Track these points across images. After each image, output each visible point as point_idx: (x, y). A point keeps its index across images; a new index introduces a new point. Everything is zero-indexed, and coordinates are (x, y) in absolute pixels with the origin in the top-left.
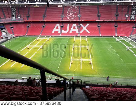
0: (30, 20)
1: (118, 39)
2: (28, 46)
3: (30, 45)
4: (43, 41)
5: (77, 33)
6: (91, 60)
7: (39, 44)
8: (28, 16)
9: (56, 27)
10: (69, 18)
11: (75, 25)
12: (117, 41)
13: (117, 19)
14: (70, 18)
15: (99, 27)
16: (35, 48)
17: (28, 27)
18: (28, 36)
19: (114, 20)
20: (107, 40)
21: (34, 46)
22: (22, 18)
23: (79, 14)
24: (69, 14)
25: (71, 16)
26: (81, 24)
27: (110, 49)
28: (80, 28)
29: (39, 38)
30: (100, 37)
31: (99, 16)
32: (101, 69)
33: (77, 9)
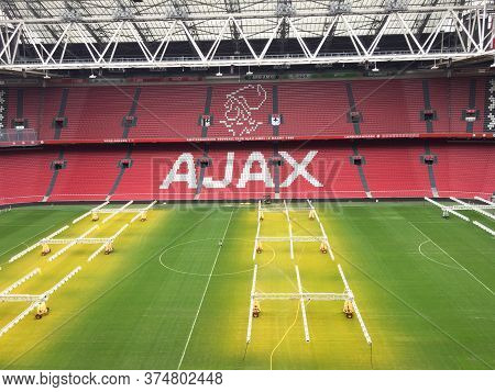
0: (67, 137)
1: (447, 209)
2: (45, 243)
3: (54, 238)
5: (269, 189)
6: (351, 295)
7: (100, 235)
8: (59, 124)
9: (177, 166)
10: (235, 127)
11: (256, 156)
13: (430, 129)
14: (238, 129)
15: (358, 162)
16: (81, 252)
17: (58, 167)
18: (55, 203)
19: (417, 136)
20: (402, 215)
21: (71, 243)
22: (32, 131)
23: (275, 112)
24: (232, 114)
25: (239, 120)
26: (284, 155)
27: (423, 248)
28: (279, 169)
29: (102, 211)
30: (369, 204)
31: (354, 120)
33: (263, 94)
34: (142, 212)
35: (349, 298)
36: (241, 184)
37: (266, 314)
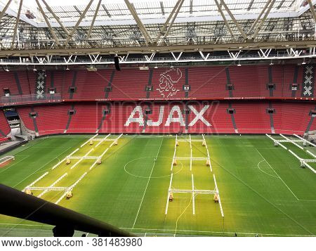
0: (77, 97)
1: (277, 142)
2: (68, 158)
3: (72, 156)
4: (104, 145)
5: (182, 127)
6: (218, 191)
7: (94, 154)
8: (72, 90)
9: (133, 114)
10: (165, 92)
11: (176, 108)
12: (276, 146)
13: (272, 95)
14: (166, 93)
15: (231, 112)
16: (85, 163)
17: (72, 113)
18: (71, 134)
19: (264, 98)
20: (252, 144)
21: (82, 158)
22: (59, 94)
25: (168, 89)
27: (261, 164)
28: (188, 116)
29: (95, 140)
30: (236, 137)
31: (230, 88)
32: (243, 215)
33: (180, 74)
34: (115, 140)
35: (217, 193)
36: (167, 124)
37: (176, 199)
